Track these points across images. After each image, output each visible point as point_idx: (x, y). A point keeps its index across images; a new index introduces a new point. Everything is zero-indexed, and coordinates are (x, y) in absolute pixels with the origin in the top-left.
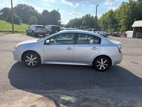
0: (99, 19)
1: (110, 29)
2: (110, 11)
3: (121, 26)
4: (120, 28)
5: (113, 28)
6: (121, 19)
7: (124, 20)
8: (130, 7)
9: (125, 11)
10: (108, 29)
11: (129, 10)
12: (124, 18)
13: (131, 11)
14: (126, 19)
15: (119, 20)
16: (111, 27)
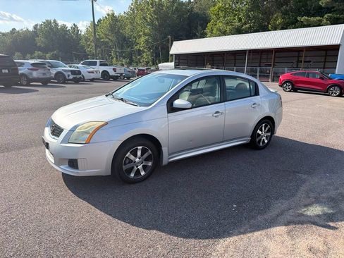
0: (83, 33)
1: (117, 58)
2: (108, 15)
3: (140, 53)
4: (139, 57)
5: (124, 58)
6: (140, 36)
7: (147, 37)
8: (154, 11)
9: (144, 18)
10: (112, 58)
11: (152, 16)
12: (145, 34)
13: (157, 19)
14: (150, 35)
15: (134, 37)
16: (118, 54)
